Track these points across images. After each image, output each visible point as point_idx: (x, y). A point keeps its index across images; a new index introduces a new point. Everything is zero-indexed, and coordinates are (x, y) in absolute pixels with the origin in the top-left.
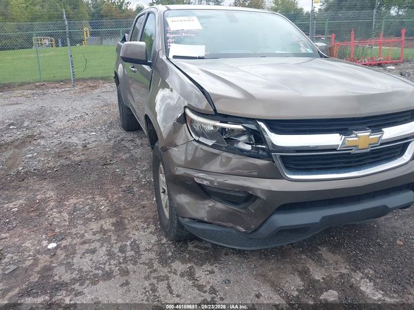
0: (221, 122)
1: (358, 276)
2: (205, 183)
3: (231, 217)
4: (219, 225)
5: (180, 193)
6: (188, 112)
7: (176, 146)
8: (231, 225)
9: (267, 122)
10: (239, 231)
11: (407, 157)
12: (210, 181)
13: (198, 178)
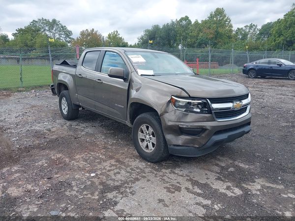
0: (192, 100)
1: (236, 163)
2: (184, 126)
3: (192, 141)
4: (187, 146)
5: (169, 134)
6: (173, 97)
7: (167, 112)
8: (192, 145)
9: (209, 99)
10: (195, 147)
11: (248, 111)
12: (187, 125)
13: (181, 125)
